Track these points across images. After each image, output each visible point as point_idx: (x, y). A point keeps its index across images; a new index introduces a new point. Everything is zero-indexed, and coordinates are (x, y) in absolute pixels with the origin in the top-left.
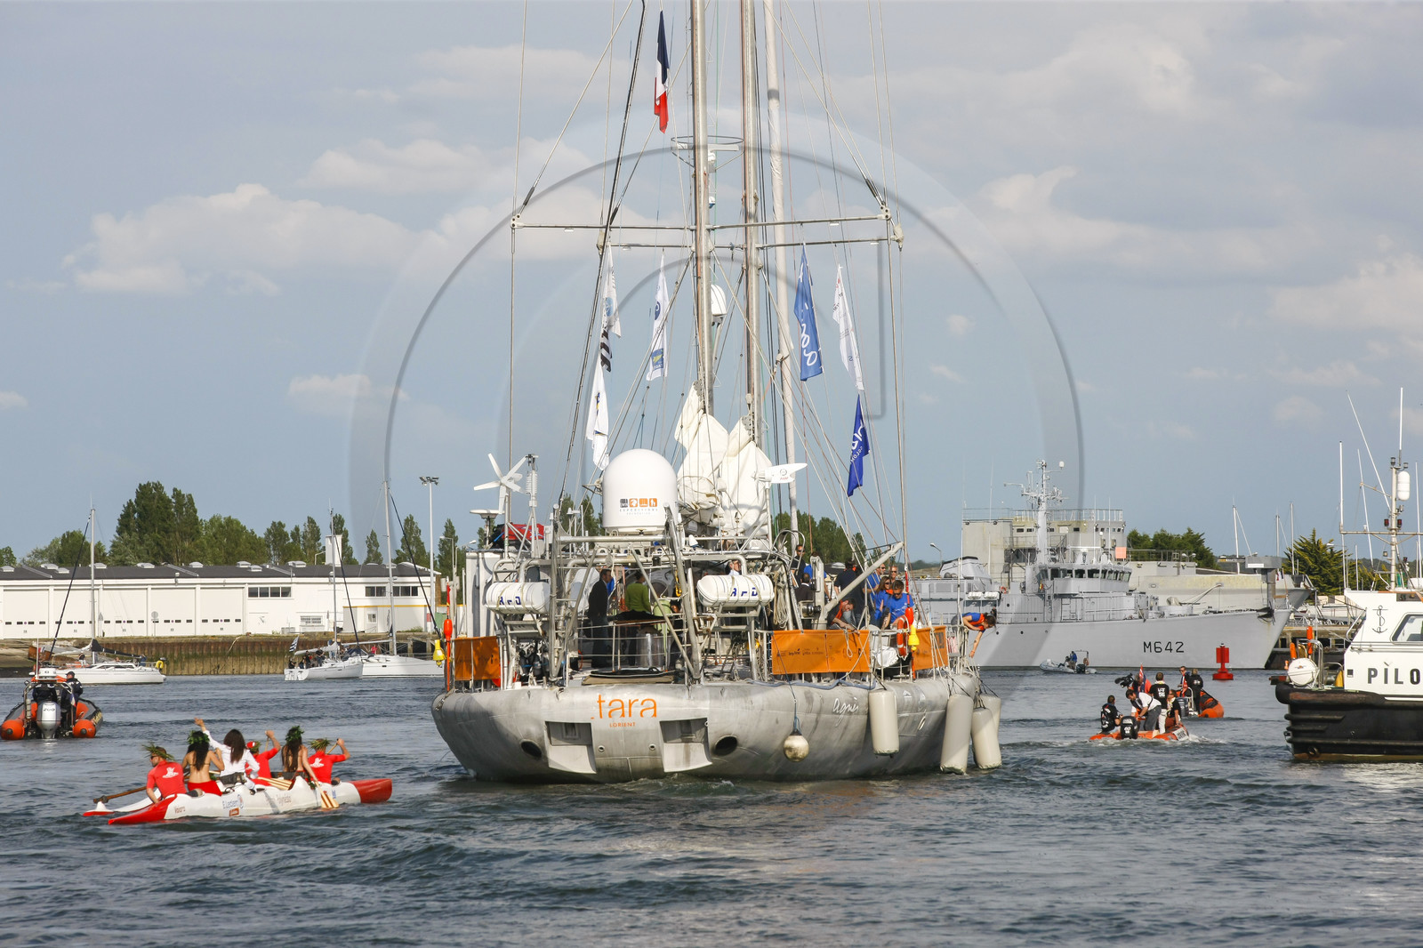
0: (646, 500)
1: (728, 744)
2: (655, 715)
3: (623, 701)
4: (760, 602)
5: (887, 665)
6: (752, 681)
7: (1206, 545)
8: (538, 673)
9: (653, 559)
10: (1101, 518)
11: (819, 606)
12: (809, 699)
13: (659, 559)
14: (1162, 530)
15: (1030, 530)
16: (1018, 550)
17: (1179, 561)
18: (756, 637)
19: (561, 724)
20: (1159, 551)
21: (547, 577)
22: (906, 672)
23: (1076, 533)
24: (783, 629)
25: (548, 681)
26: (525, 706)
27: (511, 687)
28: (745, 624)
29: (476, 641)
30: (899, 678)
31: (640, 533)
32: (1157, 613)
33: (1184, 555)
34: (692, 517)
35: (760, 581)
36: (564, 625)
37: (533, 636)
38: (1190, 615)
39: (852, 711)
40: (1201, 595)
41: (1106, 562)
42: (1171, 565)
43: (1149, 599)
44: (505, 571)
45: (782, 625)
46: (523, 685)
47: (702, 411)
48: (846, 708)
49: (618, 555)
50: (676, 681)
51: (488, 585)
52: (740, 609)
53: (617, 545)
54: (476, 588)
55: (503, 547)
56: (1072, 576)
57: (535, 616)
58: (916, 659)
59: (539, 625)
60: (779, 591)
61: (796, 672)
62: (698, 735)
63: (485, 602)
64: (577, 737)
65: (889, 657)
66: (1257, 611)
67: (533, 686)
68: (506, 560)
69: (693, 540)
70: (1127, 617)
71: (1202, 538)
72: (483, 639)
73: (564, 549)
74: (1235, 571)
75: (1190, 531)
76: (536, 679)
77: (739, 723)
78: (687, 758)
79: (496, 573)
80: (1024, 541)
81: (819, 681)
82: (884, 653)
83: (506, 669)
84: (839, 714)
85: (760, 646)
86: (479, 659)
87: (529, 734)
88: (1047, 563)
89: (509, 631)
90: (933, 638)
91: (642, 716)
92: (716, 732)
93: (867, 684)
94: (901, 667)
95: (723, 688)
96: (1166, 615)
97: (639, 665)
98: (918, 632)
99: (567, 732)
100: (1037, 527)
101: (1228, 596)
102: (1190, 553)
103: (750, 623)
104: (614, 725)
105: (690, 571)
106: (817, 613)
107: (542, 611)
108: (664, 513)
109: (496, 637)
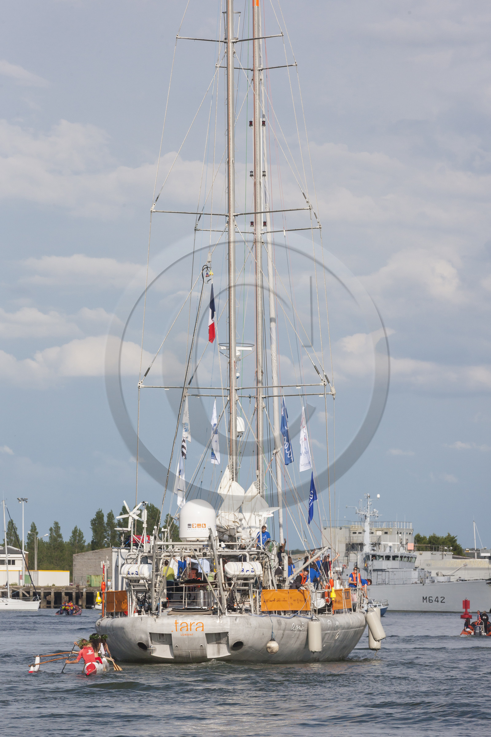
0: (200, 524)
1: (238, 645)
2: (203, 630)
3: (187, 623)
4: (255, 575)
5: (320, 607)
6: (251, 614)
7: (458, 542)
8: (146, 609)
9: (203, 554)
10: (400, 527)
11: (285, 578)
12: (279, 623)
13: (206, 554)
14: (434, 534)
15: (360, 533)
16: (353, 544)
17: (443, 551)
18: (254, 592)
19: (157, 634)
20: (432, 546)
21: (151, 562)
22: (329, 610)
23: (386, 535)
24: (267, 589)
25: (151, 613)
26: (138, 624)
27: (133, 615)
28: (248, 586)
29: (116, 593)
30: (326, 614)
31: (197, 541)
32: (430, 581)
33: (446, 548)
34: (225, 533)
35: (255, 565)
36: (159, 585)
37: (144, 591)
38: (449, 582)
39: (301, 629)
40: (456, 570)
41: (402, 551)
42: (438, 554)
43: (426, 573)
44: (131, 558)
45: (267, 587)
46: (139, 615)
47: (232, 480)
48: (298, 628)
49: (186, 551)
50: (214, 614)
51: (123, 565)
52: (246, 579)
53: (185, 546)
54: (117, 566)
55: (130, 546)
56: (383, 559)
57: (145, 581)
58: (334, 604)
59: (147, 585)
60: (265, 570)
61: (273, 610)
62: (224, 640)
63: (121, 574)
64: (165, 640)
65: (321, 603)
66: (486, 580)
67: (144, 615)
68: (132, 553)
69: (223, 545)
70: (414, 582)
71: (456, 538)
72: (120, 591)
73: (159, 548)
74: (474, 557)
75: (449, 535)
76: (145, 612)
77: (244, 635)
78: (219, 652)
79: (126, 559)
80: (356, 539)
81: (285, 614)
82: (319, 601)
83: (130, 607)
84: (294, 631)
85: (255, 597)
86: (118, 602)
87: (141, 639)
88: (369, 552)
89: (132, 588)
90: (343, 595)
91: (196, 630)
92: (233, 639)
93: (309, 616)
94: (327, 608)
95: (237, 617)
96: (436, 581)
97: (196, 605)
98: (336, 591)
99: (160, 639)
100: (364, 531)
101: (470, 572)
102: (449, 547)
103: (251, 586)
104: (183, 635)
105: (221, 560)
106: (284, 581)
107: (148, 578)
108: (208, 531)
109: (126, 591)
